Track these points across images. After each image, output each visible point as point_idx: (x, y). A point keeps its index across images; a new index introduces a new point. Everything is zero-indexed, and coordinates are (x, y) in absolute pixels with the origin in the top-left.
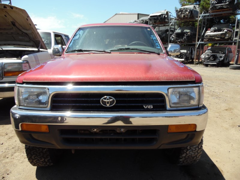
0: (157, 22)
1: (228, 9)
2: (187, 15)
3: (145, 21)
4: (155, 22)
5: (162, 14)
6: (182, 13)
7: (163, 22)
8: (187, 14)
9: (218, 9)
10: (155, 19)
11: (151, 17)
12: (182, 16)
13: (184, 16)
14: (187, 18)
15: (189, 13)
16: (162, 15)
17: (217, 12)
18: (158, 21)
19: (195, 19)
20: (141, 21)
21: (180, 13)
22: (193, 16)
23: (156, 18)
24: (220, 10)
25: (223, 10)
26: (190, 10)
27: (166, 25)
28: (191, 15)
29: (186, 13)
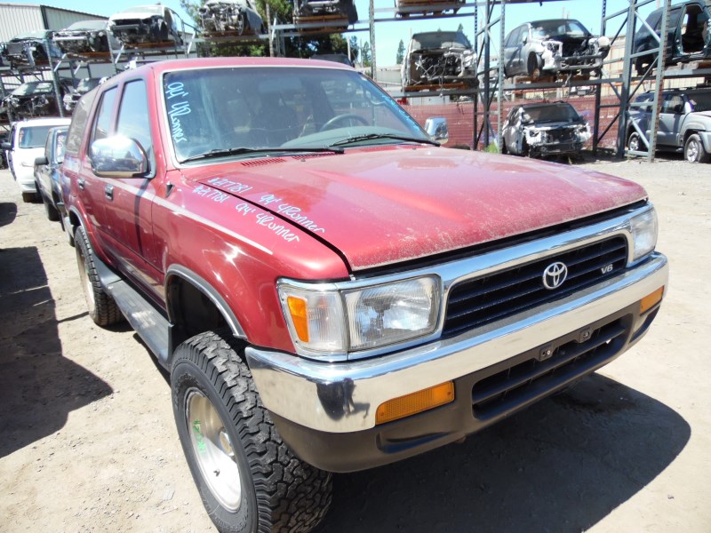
0: (142, 40)
1: (338, 16)
2: (236, 25)
3: (93, 36)
4: (133, 41)
5: (153, 17)
6: (218, 18)
7: (162, 43)
8: (235, 22)
9: (315, 14)
10: (132, 31)
11: (118, 22)
12: (222, 25)
13: (227, 28)
14: (235, 33)
15: (239, 18)
16: (155, 18)
17: (311, 21)
18: (144, 36)
19: (257, 36)
20: (78, 35)
21: (214, 16)
22: (249, 28)
23: (136, 26)
24: (321, 17)
25: (326, 17)
26: (240, 10)
27: (168, 51)
28: (245, 25)
29: (232, 19)
